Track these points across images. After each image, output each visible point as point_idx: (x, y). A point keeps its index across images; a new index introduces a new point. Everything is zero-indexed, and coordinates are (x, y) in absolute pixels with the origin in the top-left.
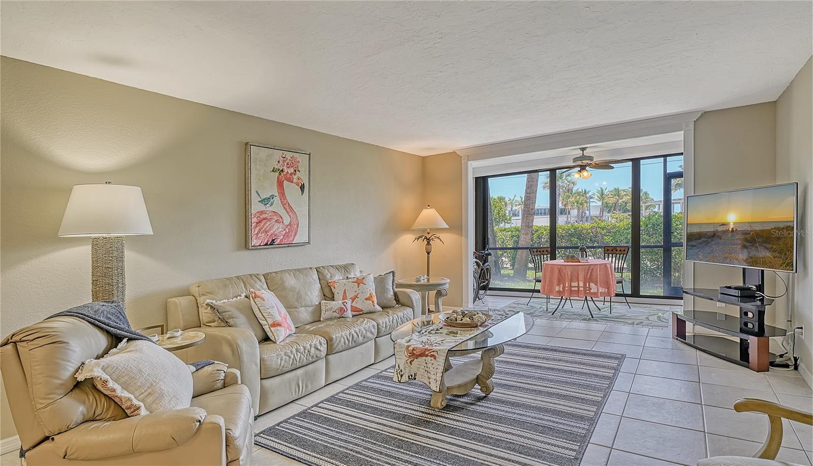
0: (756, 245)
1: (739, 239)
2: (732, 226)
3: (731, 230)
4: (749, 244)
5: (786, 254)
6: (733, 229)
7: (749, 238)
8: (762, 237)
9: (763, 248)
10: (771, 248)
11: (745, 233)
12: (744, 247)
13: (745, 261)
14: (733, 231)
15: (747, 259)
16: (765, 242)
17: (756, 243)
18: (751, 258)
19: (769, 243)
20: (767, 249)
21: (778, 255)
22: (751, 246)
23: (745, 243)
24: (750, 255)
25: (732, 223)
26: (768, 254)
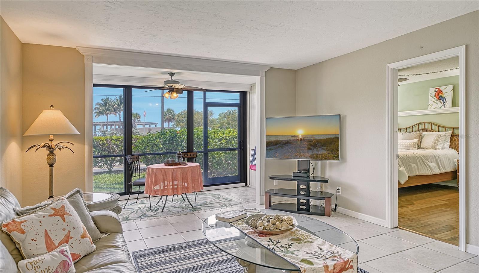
0: (317, 147)
1: (305, 144)
2: (300, 137)
3: (300, 139)
4: (312, 147)
5: (335, 152)
6: (301, 139)
7: (312, 144)
8: (320, 143)
9: (321, 149)
10: (326, 149)
11: (310, 141)
12: (309, 149)
13: (309, 157)
14: (301, 140)
15: (311, 156)
16: (323, 146)
17: (317, 146)
18: (314, 155)
19: (325, 146)
20: (324, 149)
21: (330, 152)
22: (313, 148)
23: (310, 147)
24: (313, 153)
25: (300, 135)
26: (324, 152)
